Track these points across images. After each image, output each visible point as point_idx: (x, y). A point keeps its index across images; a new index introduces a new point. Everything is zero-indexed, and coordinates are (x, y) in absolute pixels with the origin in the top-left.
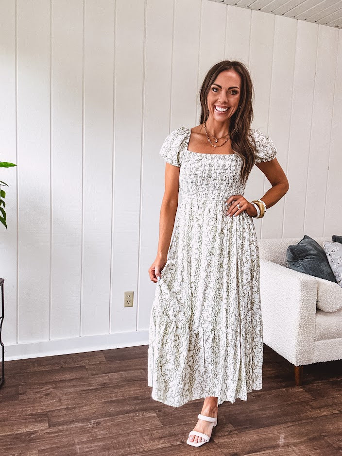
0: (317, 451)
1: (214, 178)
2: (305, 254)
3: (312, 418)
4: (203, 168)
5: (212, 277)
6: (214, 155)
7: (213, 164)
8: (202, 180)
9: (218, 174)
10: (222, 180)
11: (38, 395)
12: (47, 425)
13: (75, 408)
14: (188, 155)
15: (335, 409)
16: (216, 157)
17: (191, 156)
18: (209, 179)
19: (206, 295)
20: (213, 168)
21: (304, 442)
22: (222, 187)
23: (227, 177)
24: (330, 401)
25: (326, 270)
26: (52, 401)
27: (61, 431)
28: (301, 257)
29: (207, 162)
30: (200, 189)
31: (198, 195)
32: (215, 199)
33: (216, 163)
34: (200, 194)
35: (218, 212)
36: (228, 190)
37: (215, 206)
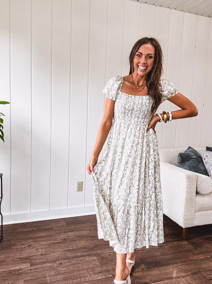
0: (197, 281)
2: (189, 158)
3: (193, 260)
6: (136, 96)
9: (138, 108)
10: (140, 112)
11: (24, 246)
12: (29, 264)
13: (46, 254)
15: (208, 255)
18: (132, 111)
21: (189, 275)
23: (144, 110)
24: (204, 250)
25: (202, 168)
26: (32, 250)
27: (38, 269)
28: (186, 160)
29: (132, 100)
30: (127, 116)
31: (125, 120)
32: (136, 123)
33: (137, 101)
34: (127, 119)
35: (137, 131)
36: (144, 118)
37: (135, 127)
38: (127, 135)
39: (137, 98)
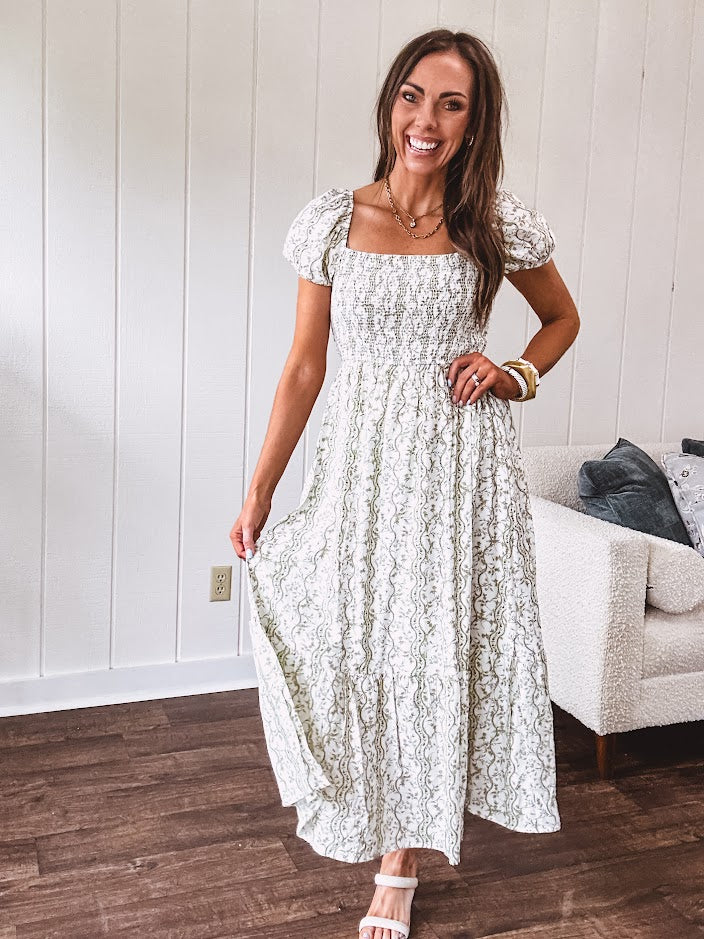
0: (648, 928)
1: (411, 311)
2: (619, 481)
3: (635, 853)
4: (383, 289)
5: (410, 546)
6: (410, 257)
7: (408, 278)
8: (383, 319)
9: (420, 303)
10: (430, 316)
11: (15, 802)
12: (36, 868)
13: (97, 830)
14: (347, 260)
15: (688, 833)
16: (414, 261)
17: (356, 262)
18: (399, 314)
19: (397, 587)
20: (408, 288)
21: (619, 908)
22: (432, 332)
23: (442, 308)
24: (676, 815)
25: (667, 515)
26: (47, 815)
27: (66, 882)
28: (611, 488)
29: (395, 275)
30: (380, 338)
31: (376, 352)
32: (417, 362)
33: (415, 278)
34: (381, 350)
35: (424, 391)
36: (446, 338)
37: (417, 377)
38: (390, 409)
39: (413, 265)
